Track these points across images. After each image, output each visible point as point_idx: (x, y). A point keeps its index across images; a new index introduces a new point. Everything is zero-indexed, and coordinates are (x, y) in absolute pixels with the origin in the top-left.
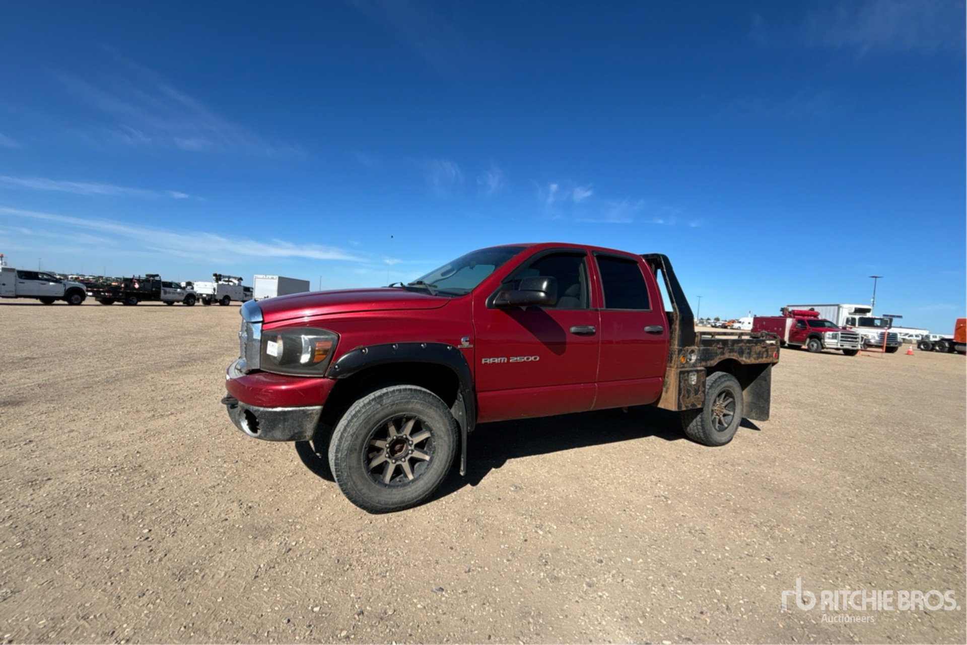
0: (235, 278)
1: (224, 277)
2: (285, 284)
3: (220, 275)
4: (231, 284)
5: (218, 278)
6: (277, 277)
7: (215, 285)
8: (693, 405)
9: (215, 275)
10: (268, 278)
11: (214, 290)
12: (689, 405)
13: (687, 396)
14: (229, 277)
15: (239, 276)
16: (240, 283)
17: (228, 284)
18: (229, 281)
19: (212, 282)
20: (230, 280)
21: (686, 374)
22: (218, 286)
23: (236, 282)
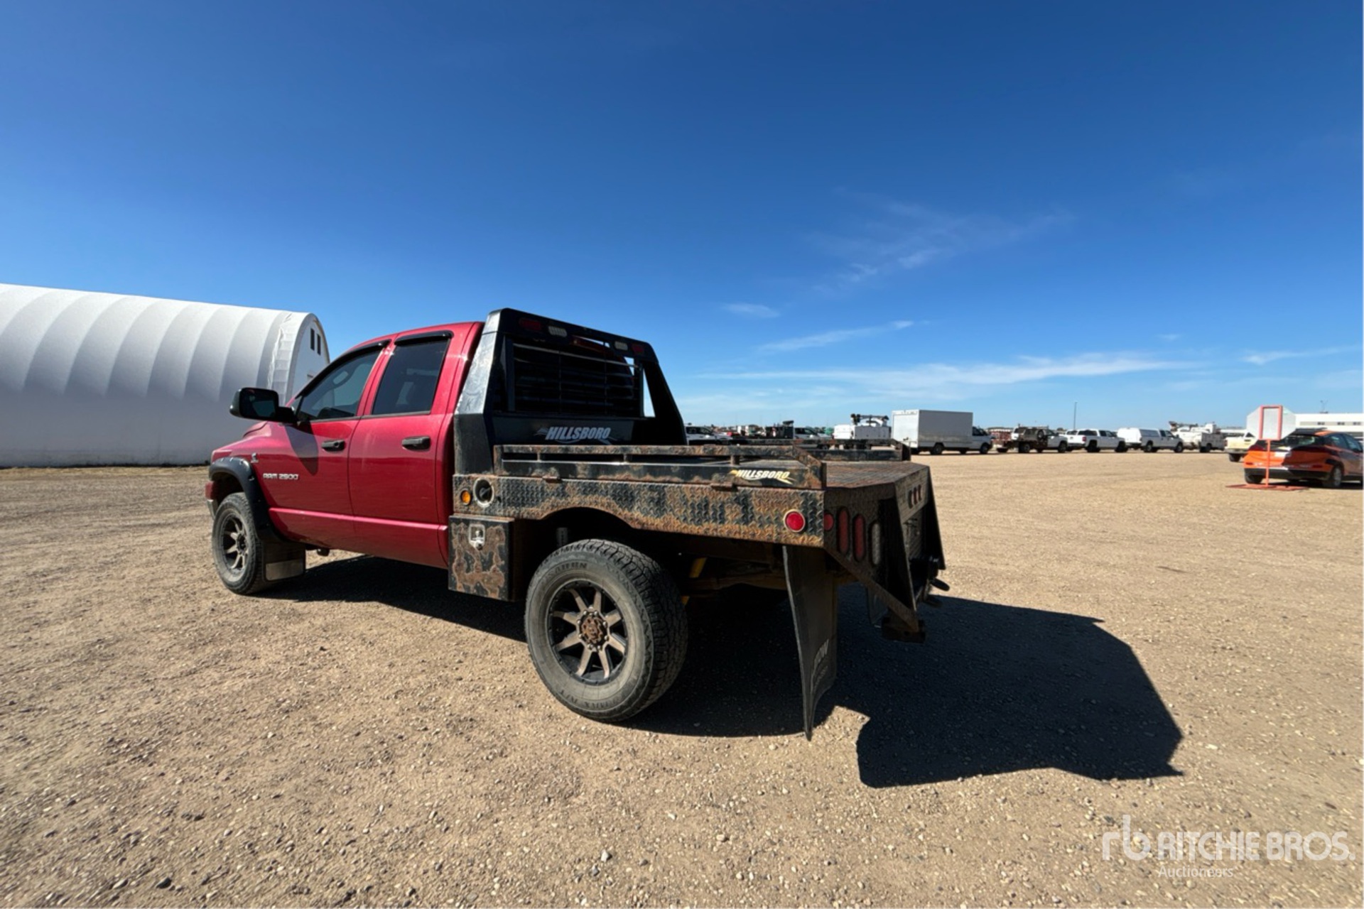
0: (878, 417)
1: (864, 417)
2: (927, 419)
3: (859, 416)
4: (874, 425)
5: (857, 419)
6: (917, 411)
7: (853, 427)
8: (480, 588)
9: (853, 416)
10: (908, 414)
11: (852, 433)
12: (472, 586)
13: (465, 566)
14: (871, 417)
15: (883, 415)
16: (885, 423)
17: (870, 426)
18: (870, 422)
19: (849, 424)
20: (872, 419)
21: (462, 525)
22: (856, 428)
23: (881, 422)
